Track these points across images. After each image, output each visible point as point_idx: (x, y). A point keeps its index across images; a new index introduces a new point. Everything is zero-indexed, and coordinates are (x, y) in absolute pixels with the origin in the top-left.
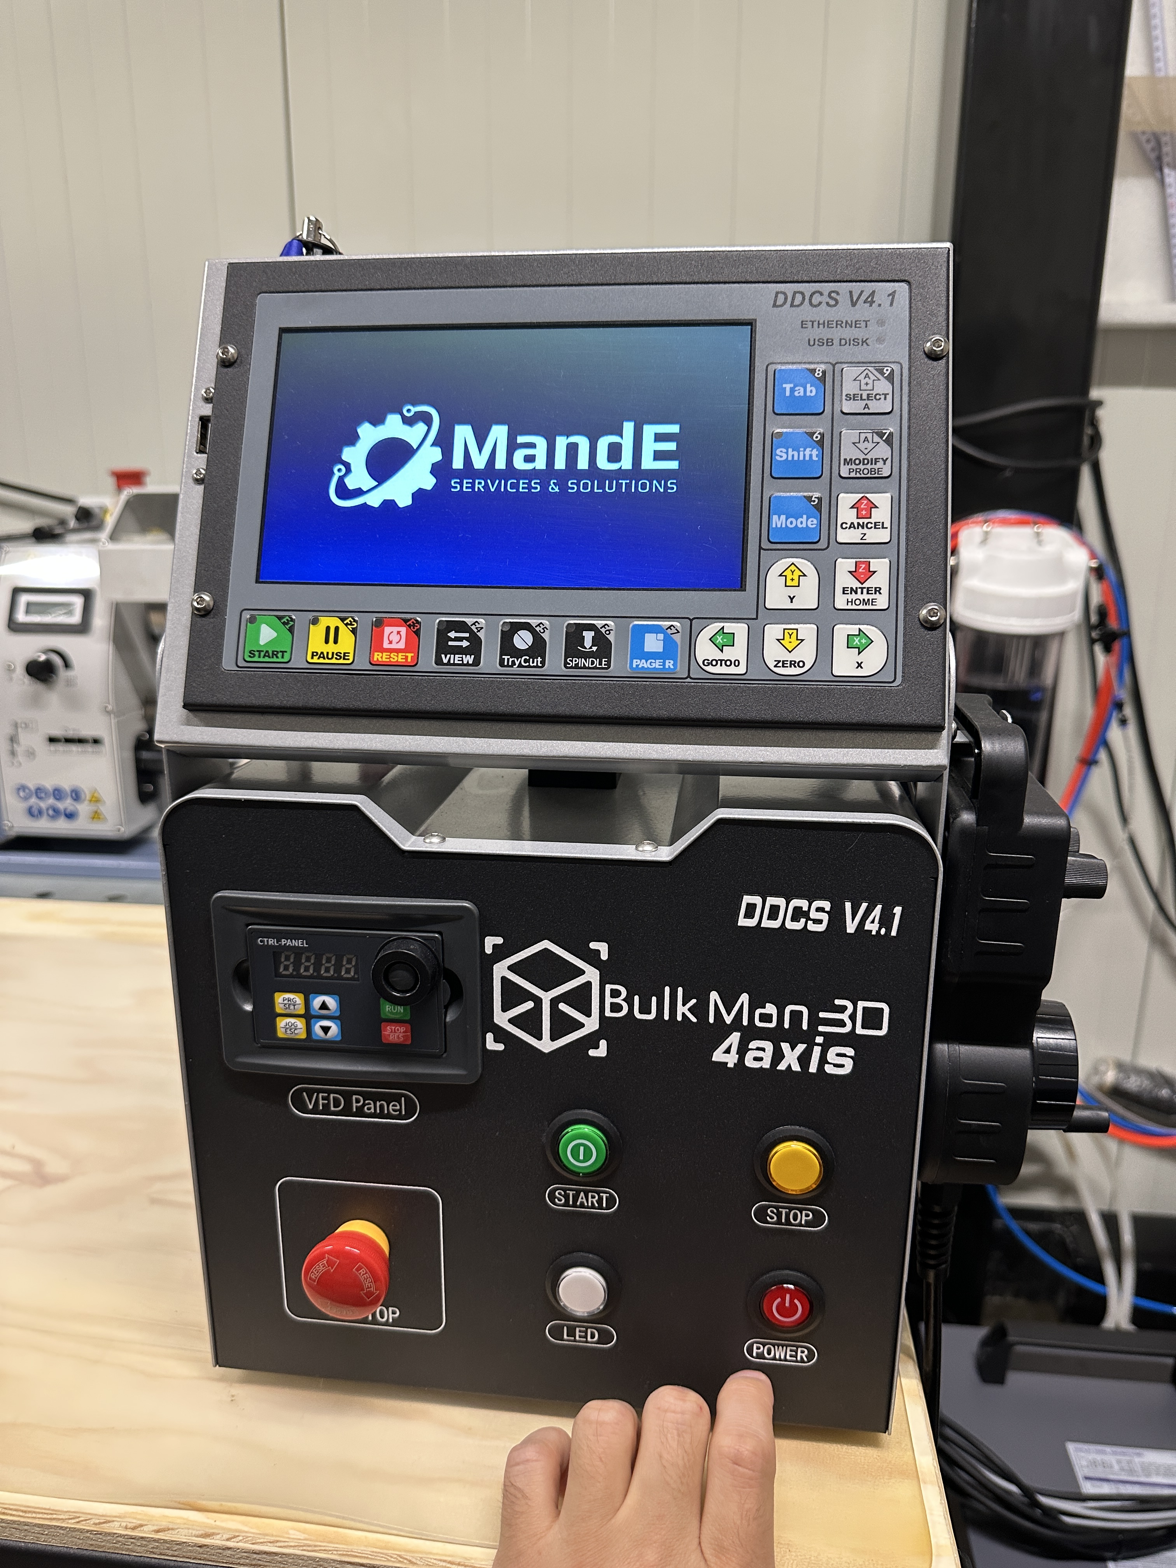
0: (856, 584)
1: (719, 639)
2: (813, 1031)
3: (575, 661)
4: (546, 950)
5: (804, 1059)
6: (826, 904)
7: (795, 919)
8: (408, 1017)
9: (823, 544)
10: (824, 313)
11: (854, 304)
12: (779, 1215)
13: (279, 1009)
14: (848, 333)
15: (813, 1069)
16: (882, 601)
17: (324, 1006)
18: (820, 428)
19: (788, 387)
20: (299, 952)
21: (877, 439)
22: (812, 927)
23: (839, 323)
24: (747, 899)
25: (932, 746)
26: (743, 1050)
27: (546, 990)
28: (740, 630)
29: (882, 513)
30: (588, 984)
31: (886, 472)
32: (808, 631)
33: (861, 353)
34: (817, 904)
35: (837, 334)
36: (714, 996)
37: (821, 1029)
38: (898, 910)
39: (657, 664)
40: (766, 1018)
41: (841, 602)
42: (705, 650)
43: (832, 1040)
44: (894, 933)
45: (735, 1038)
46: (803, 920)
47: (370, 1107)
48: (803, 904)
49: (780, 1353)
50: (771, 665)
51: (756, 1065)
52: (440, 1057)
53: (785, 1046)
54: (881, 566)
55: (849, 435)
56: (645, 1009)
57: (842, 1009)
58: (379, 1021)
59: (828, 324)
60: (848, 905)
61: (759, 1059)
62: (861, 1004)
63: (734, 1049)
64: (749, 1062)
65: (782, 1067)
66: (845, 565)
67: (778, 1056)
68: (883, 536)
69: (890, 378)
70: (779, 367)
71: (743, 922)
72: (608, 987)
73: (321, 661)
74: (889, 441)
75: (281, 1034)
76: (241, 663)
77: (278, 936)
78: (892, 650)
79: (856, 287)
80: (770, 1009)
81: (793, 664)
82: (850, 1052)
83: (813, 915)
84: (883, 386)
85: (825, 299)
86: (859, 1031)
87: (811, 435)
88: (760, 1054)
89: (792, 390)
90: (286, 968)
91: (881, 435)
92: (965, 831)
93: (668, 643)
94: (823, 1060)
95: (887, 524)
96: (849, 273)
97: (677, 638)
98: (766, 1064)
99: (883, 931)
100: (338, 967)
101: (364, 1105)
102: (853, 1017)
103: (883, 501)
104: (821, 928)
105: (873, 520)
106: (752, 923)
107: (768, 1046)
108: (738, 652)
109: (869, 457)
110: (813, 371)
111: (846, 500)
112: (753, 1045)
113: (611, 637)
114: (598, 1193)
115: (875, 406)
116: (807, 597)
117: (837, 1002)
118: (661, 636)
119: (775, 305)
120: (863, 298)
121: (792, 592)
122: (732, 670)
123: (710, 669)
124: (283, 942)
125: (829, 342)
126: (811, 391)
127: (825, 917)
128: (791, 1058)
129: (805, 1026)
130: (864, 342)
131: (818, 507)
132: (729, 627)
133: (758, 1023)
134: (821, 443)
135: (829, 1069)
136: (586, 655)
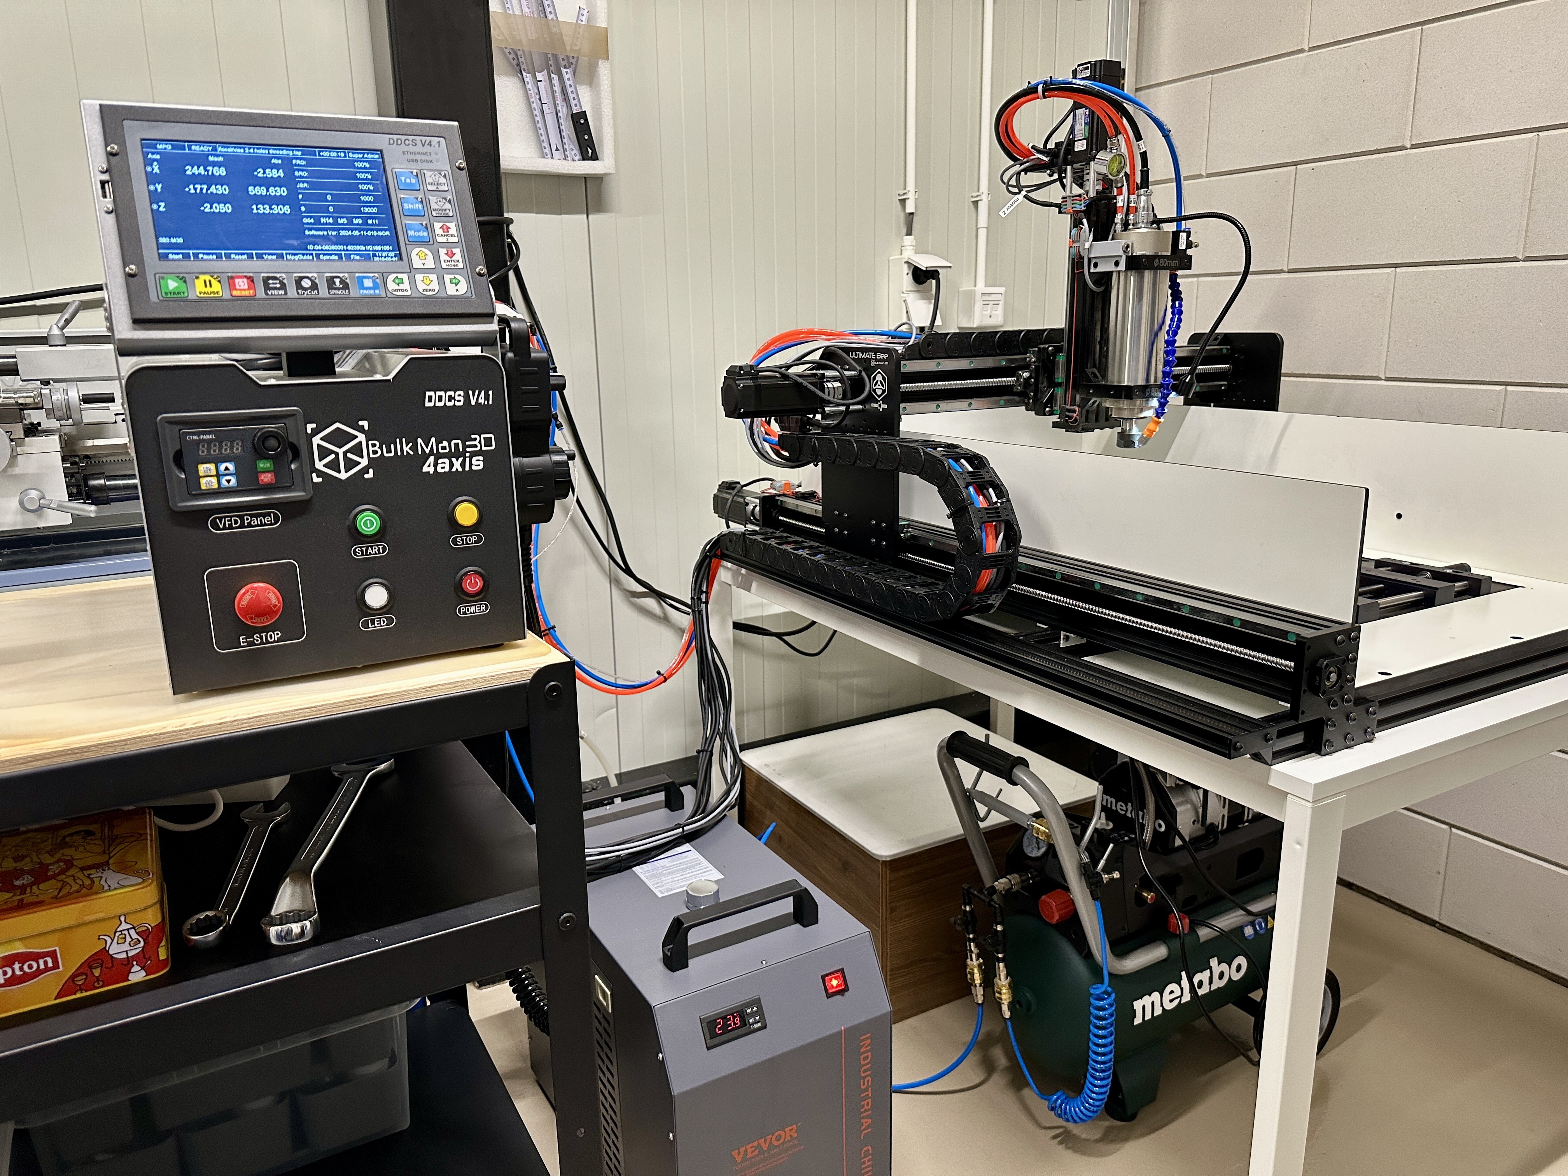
0: (449, 259)
1: (397, 281)
2: (465, 452)
3: (333, 291)
4: (338, 428)
5: (463, 465)
6: (462, 393)
7: (450, 400)
8: (272, 469)
9: (431, 242)
10: (412, 149)
11: (423, 146)
12: (462, 540)
13: (201, 474)
14: (424, 157)
15: (467, 469)
16: (461, 266)
17: (227, 469)
18: (420, 195)
19: (403, 178)
20: (209, 442)
21: (444, 201)
22: (457, 404)
23: (419, 153)
24: (428, 394)
25: (492, 323)
26: (436, 465)
27: (340, 447)
28: (405, 277)
29: (453, 230)
30: (360, 442)
31: (451, 214)
32: (433, 277)
33: (431, 166)
34: (458, 393)
35: (419, 157)
36: (420, 441)
37: (468, 449)
38: (490, 392)
39: (372, 292)
40: (444, 448)
41: (444, 265)
42: (391, 286)
43: (473, 455)
44: (490, 403)
45: (432, 459)
46: (453, 401)
47: (255, 522)
48: (452, 393)
49: (473, 609)
50: (421, 291)
51: (442, 471)
52: (290, 487)
53: (454, 460)
54: (457, 251)
55: (433, 200)
56: (389, 451)
57: (475, 439)
58: (256, 473)
59: (414, 153)
60: (470, 392)
61: (444, 468)
62: (483, 436)
63: (432, 465)
64: (440, 470)
65: (454, 470)
66: (443, 251)
67: (451, 465)
68: (455, 240)
69: (445, 176)
70: (397, 170)
71: (428, 404)
72: (370, 443)
73: (205, 295)
74: (449, 202)
75: (203, 487)
76: (161, 298)
77: (199, 434)
78: (469, 284)
79: (424, 139)
80: (445, 443)
81: (430, 290)
82: (481, 458)
83: (457, 398)
84: (442, 180)
85: (411, 142)
86: (484, 448)
87: (417, 198)
88: (443, 465)
89: (405, 180)
90: (203, 452)
91: (446, 200)
92: (510, 359)
93: (374, 282)
94: (471, 464)
95: (456, 235)
96: (418, 132)
97: (378, 281)
98: (447, 470)
99: (486, 402)
100: (232, 448)
101: (251, 520)
102: (480, 442)
103: (452, 226)
104: (461, 404)
105: (450, 233)
106: (431, 404)
107: (447, 461)
108: (406, 285)
109: (443, 208)
110: (412, 172)
111: (437, 225)
112: (440, 461)
113: (348, 281)
114: (377, 546)
115: (441, 188)
116: (430, 264)
117: (473, 436)
118: (371, 280)
119: (390, 144)
120: (427, 142)
121: (424, 261)
122: (405, 293)
123: (395, 293)
124: (201, 437)
125: (417, 161)
126: (413, 181)
127: (462, 398)
128: (457, 465)
129: (461, 450)
130: (431, 161)
131: (426, 227)
132: (400, 276)
133: (441, 451)
134: (422, 202)
135: (474, 468)
136: (338, 289)
